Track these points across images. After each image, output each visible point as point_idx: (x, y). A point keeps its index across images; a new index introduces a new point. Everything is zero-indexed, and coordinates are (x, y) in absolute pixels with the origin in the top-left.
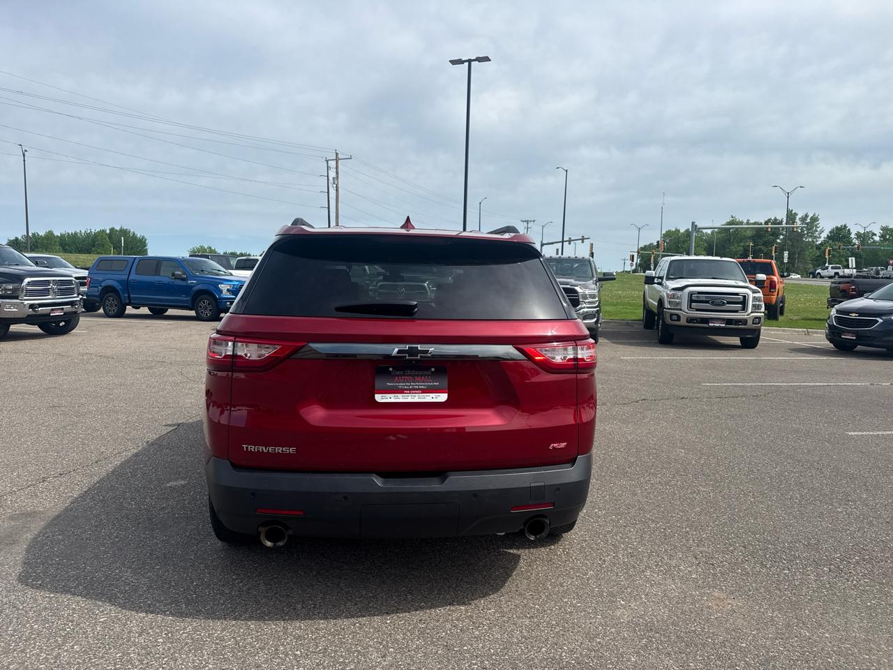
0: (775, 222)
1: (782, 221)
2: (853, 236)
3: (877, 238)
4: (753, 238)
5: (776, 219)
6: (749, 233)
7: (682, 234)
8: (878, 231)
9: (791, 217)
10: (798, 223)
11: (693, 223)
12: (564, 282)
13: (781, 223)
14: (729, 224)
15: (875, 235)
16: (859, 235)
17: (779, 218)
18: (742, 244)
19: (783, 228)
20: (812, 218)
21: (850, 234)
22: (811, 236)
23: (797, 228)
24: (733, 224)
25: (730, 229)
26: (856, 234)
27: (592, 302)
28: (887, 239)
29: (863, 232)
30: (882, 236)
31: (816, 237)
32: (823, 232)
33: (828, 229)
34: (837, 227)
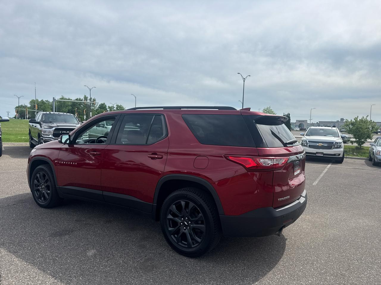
0: (80, 100)
1: (83, 100)
2: (107, 107)
3: (115, 109)
4: (71, 106)
5: (80, 99)
6: (70, 104)
7: (40, 102)
8: (115, 106)
9: (86, 98)
10: (88, 101)
11: (54, 98)
12: (73, 126)
13: (82, 100)
14: (61, 99)
15: (114, 107)
16: (109, 107)
17: (81, 98)
18: (67, 108)
19: (83, 103)
20: (93, 100)
21: (106, 106)
22: (94, 107)
23: (88, 103)
24: (63, 99)
25: (61, 101)
26: (108, 107)
27: (87, 135)
28: (119, 109)
29: (110, 106)
30: (117, 108)
31: (95, 107)
32: (97, 105)
33: (99, 104)
34: (101, 104)
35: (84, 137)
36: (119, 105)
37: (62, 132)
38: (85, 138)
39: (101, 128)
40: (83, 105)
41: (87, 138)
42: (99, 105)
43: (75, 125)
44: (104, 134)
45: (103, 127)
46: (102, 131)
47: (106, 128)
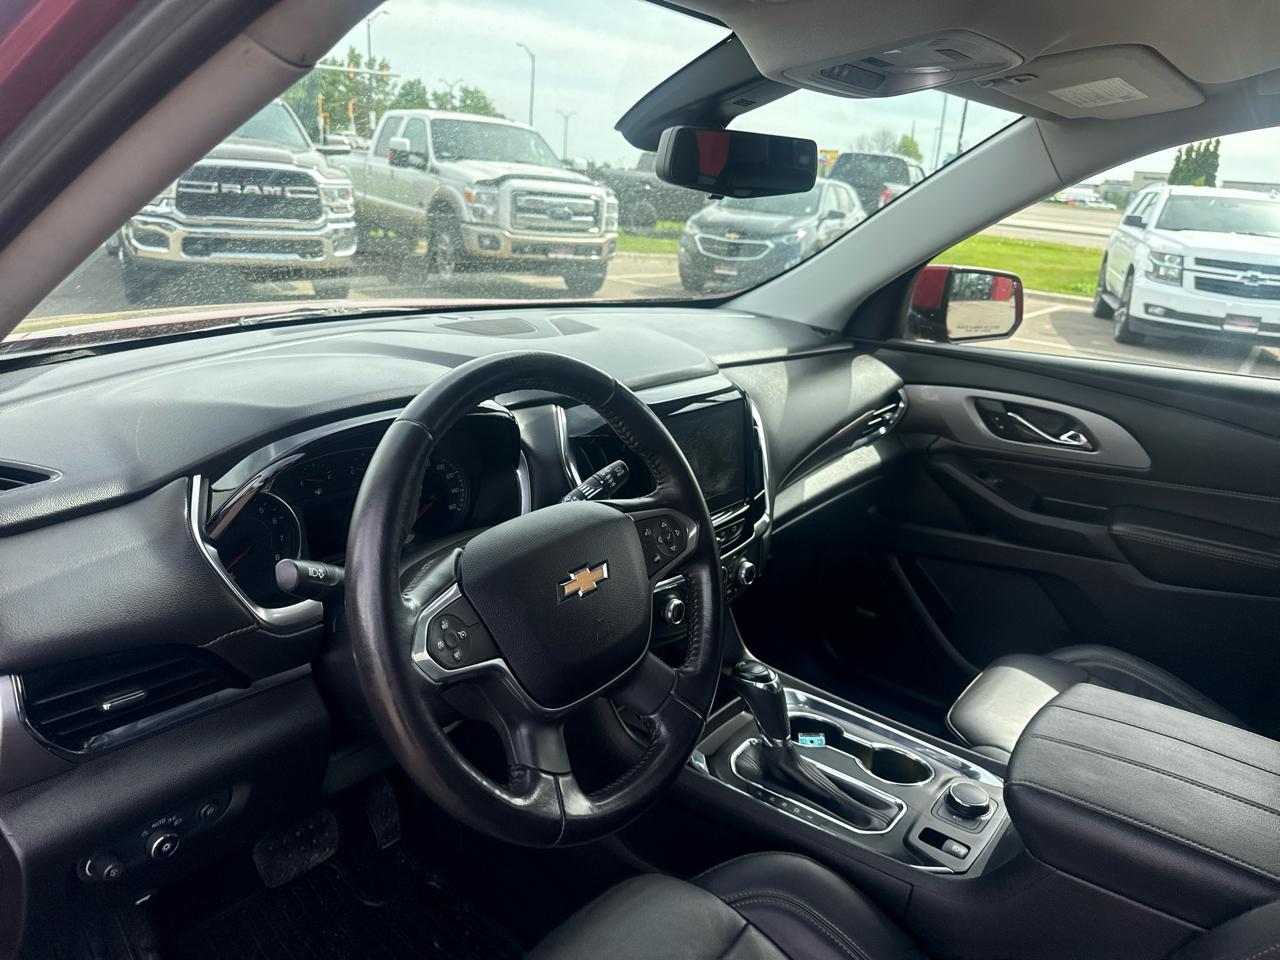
2: (429, 96)
8: (457, 93)
10: (363, 68)
15: (454, 97)
16: (436, 97)
20: (380, 64)
21: (425, 93)
22: (381, 92)
23: (361, 74)
26: (433, 94)
27: (344, 208)
28: (469, 106)
29: (440, 92)
30: (463, 101)
31: (387, 94)
32: (395, 86)
33: (401, 82)
34: (409, 82)
35: (332, 216)
36: (472, 89)
37: (219, 187)
38: (337, 221)
39: (410, 170)
40: (346, 86)
41: (348, 220)
42: (403, 88)
43: (285, 152)
44: (427, 201)
45: (423, 168)
46: (417, 187)
47: (434, 171)
